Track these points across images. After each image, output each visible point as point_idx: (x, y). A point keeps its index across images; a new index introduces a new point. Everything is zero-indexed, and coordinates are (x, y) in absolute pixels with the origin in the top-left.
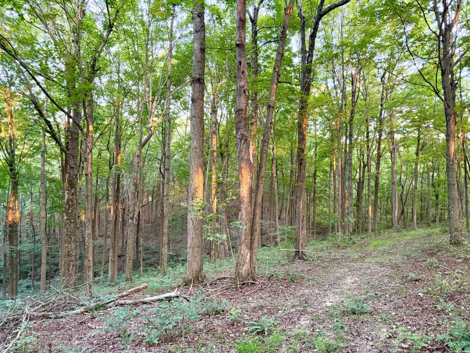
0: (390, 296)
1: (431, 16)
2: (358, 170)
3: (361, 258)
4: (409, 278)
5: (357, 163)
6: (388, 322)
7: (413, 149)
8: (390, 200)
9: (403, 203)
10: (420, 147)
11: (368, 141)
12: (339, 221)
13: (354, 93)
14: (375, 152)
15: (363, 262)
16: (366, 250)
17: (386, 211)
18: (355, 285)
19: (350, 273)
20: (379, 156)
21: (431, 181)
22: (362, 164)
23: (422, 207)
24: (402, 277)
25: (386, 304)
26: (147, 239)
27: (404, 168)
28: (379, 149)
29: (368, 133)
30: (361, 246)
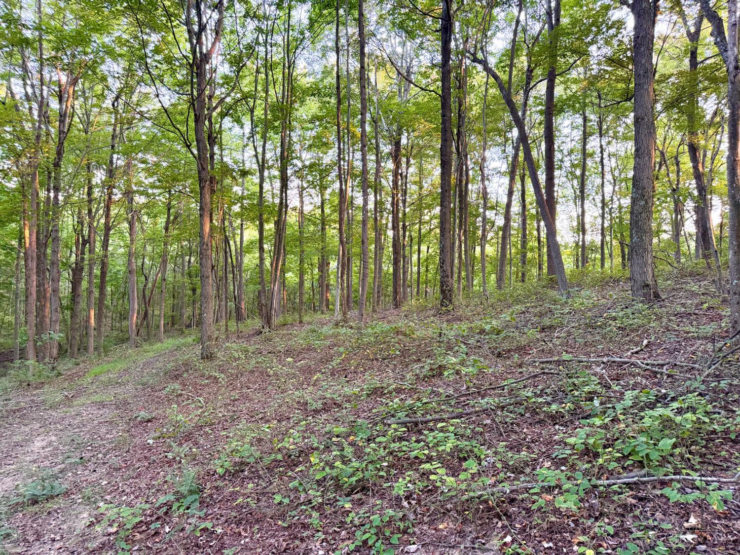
0: (105, 455)
1: (182, 32)
2: (74, 249)
3: (68, 399)
4: (139, 419)
5: (72, 237)
6: (93, 500)
7: (162, 221)
8: (127, 297)
9: (146, 301)
10: (172, 218)
11: (90, 201)
12: (31, 339)
13: (62, 116)
14: (103, 221)
15: (70, 406)
16: (79, 383)
17: (121, 315)
18: (47, 450)
19: (43, 429)
20: (108, 228)
21: (186, 268)
22: (81, 239)
23: (174, 305)
24: (130, 420)
25: (95, 471)
27: (149, 248)
28: (107, 216)
29: (90, 188)
30: (71, 378)
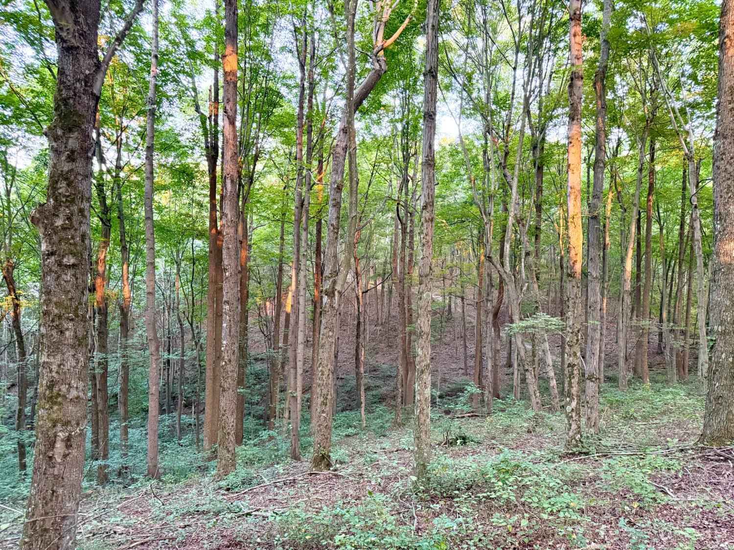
26: (375, 351)
